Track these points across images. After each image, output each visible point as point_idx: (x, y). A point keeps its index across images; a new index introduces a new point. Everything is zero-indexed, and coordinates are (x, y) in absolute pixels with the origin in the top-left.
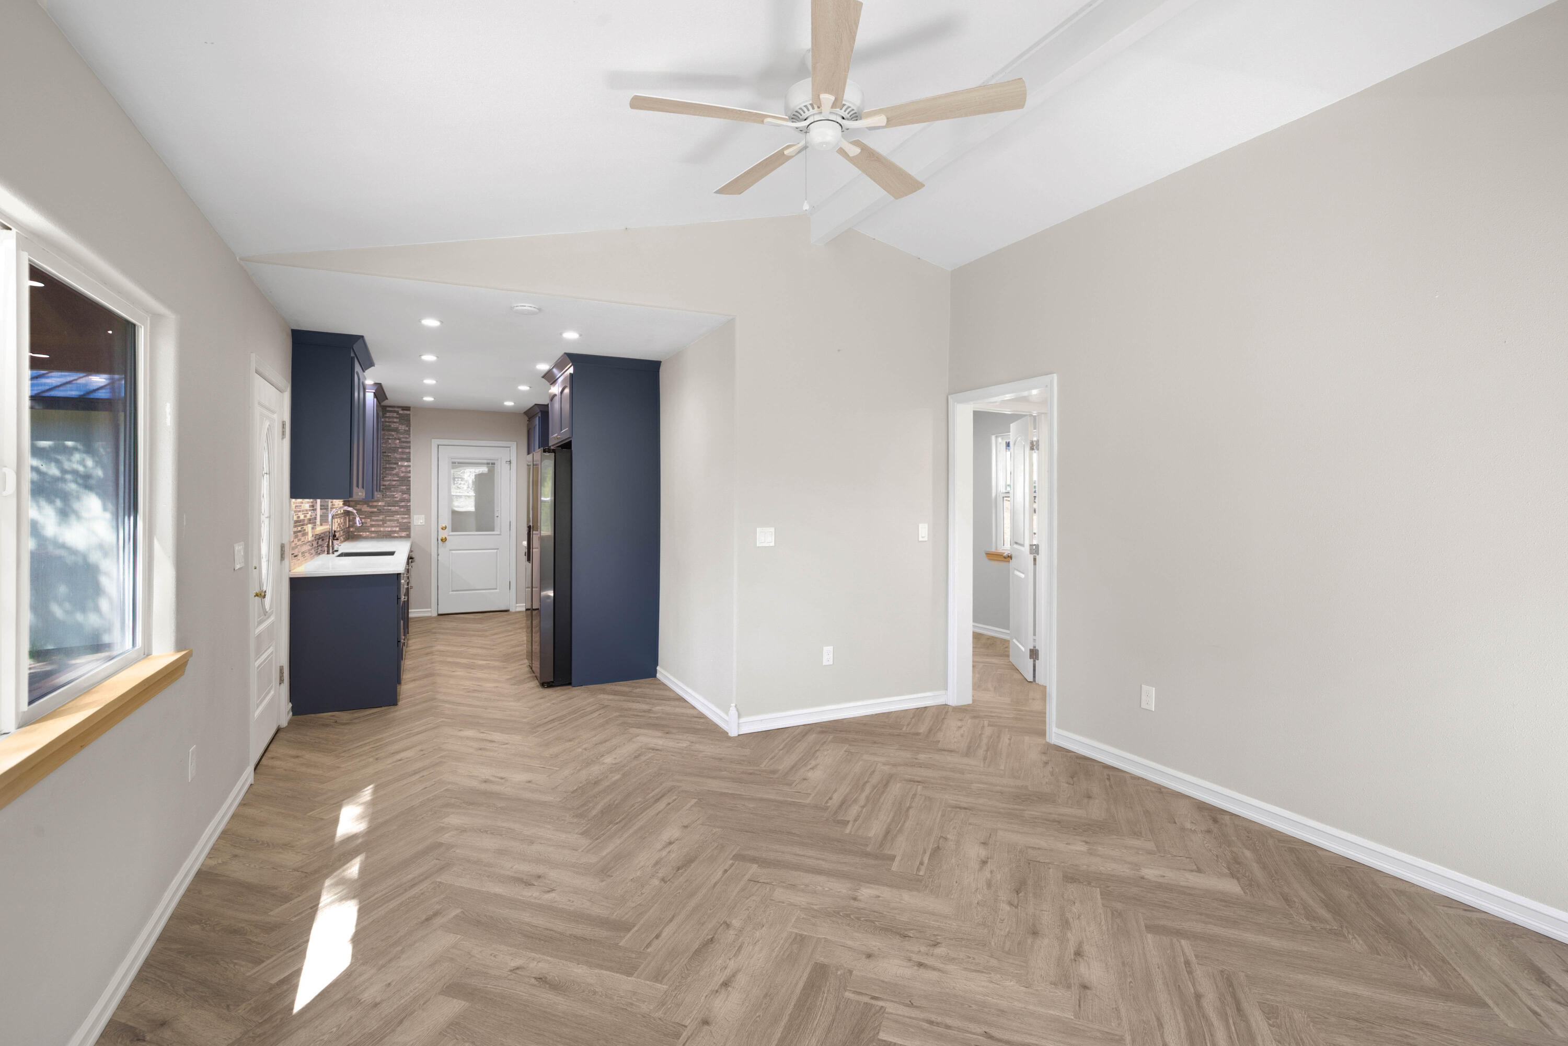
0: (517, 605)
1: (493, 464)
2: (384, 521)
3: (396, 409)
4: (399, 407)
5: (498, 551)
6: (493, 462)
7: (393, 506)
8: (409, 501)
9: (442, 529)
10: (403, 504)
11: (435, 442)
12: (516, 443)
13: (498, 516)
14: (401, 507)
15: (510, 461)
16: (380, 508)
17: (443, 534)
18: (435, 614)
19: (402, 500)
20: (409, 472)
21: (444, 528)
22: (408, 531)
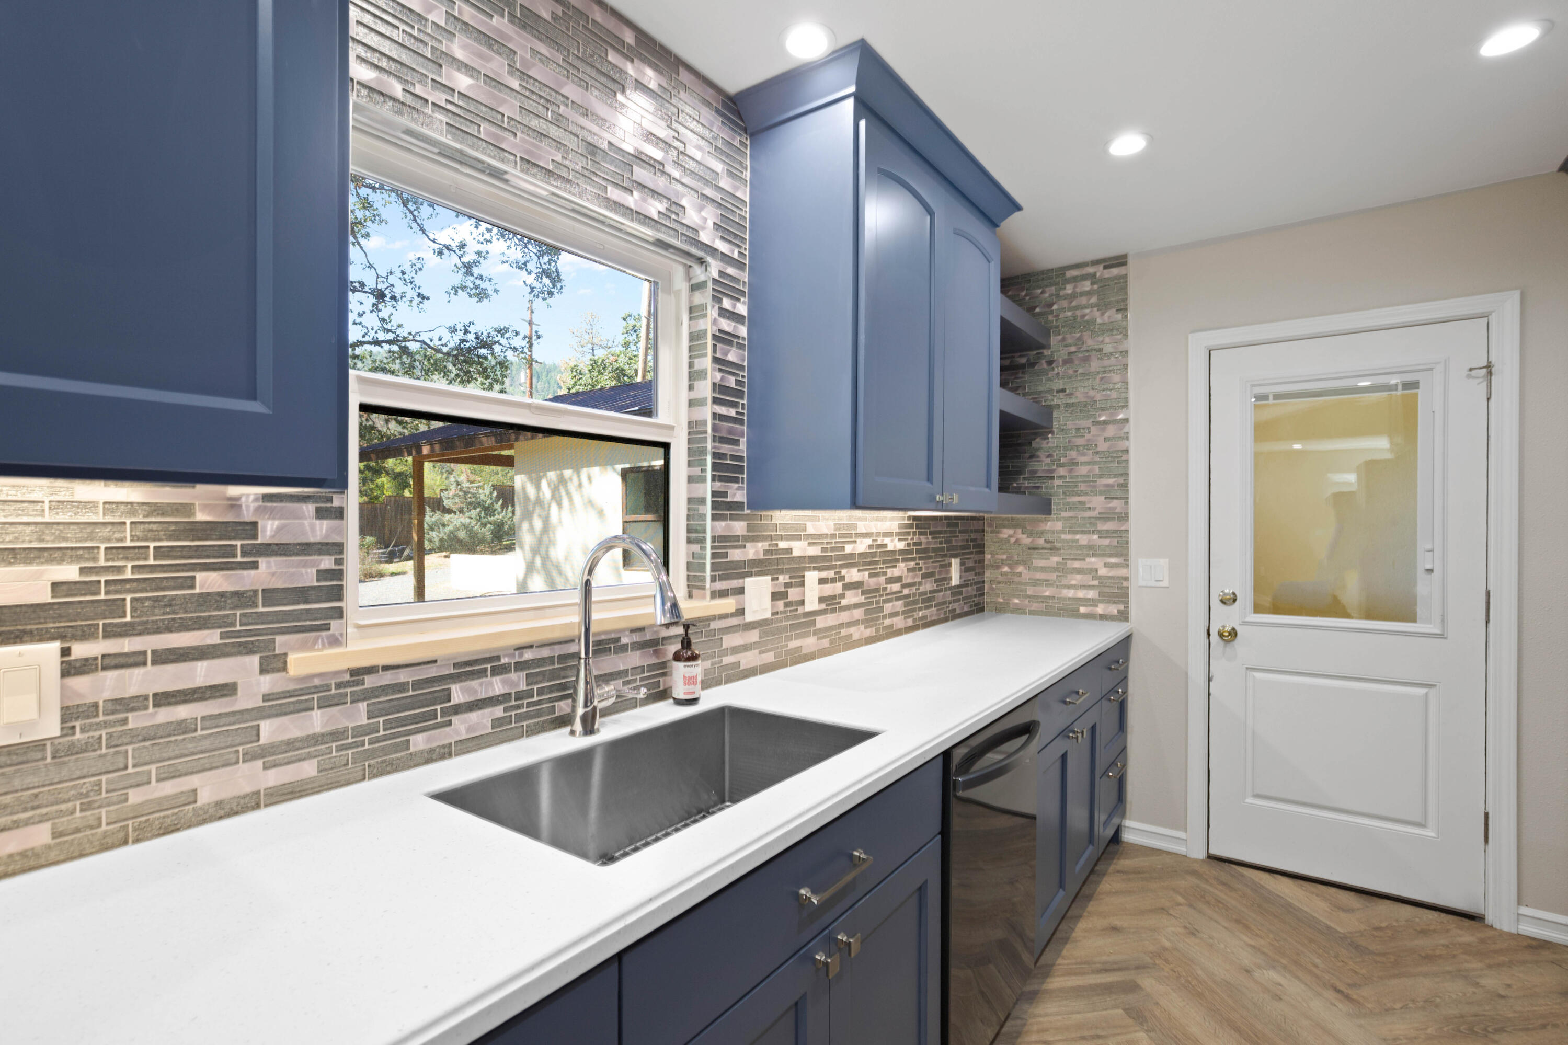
0: (1524, 910)
1: (1414, 385)
2: (1061, 570)
3: (1090, 270)
4: (1095, 263)
5: (1433, 692)
6: (1409, 378)
7: (1083, 532)
8: (1123, 517)
9: (1222, 601)
10: (1110, 526)
11: (1198, 343)
12: (1516, 295)
13: (1430, 571)
14: (1103, 535)
15: (1489, 367)
16: (1050, 537)
17: (1224, 618)
18: (1199, 853)
19: (1106, 517)
20: (1126, 437)
21: (1230, 600)
22: (1123, 602)
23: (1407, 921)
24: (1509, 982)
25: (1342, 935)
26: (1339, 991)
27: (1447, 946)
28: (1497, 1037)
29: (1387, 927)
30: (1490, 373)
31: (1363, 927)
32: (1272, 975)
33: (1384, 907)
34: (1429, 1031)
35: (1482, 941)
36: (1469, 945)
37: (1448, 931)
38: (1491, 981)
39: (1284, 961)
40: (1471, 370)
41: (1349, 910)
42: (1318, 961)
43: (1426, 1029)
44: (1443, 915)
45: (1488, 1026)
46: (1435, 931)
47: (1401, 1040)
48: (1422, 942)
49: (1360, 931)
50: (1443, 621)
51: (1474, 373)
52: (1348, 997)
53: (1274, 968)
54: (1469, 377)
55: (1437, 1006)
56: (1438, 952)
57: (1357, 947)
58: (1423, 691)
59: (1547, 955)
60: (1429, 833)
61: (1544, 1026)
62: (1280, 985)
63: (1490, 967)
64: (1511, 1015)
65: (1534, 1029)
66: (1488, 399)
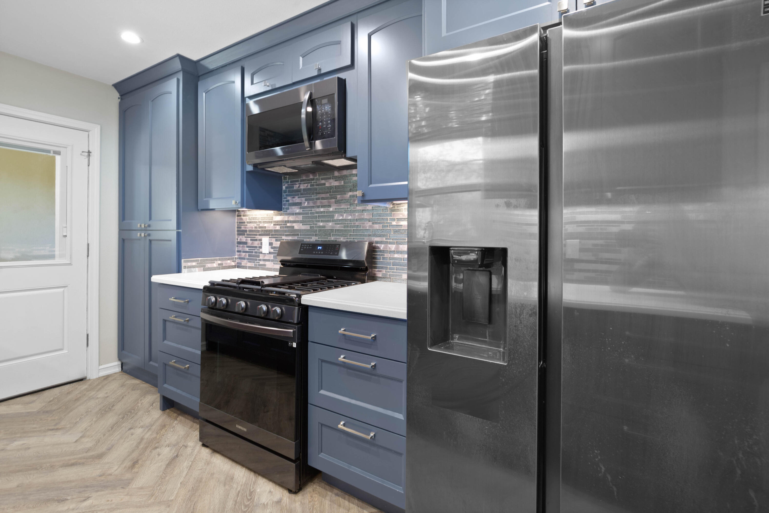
23: (59, 393)
24: (106, 392)
25: (37, 412)
26: (53, 430)
27: (80, 393)
28: (114, 408)
29: (53, 399)
30: (89, 155)
31: (43, 404)
32: (17, 443)
33: (47, 393)
34: (94, 420)
35: (90, 385)
36: (87, 388)
37: (77, 388)
38: (101, 395)
39: (18, 435)
40: (83, 152)
41: (33, 402)
42: (34, 426)
43: (92, 420)
44: (71, 384)
45: (109, 407)
46: (72, 391)
47: (87, 428)
48: (70, 397)
49: (44, 406)
50: (71, 257)
51: (84, 153)
52: (57, 429)
53: (15, 441)
54: (81, 154)
55: (91, 411)
56: (78, 396)
57: (47, 412)
58: (62, 290)
59: (110, 379)
60: (65, 351)
61: (123, 397)
62: (25, 444)
63: (98, 391)
64: (113, 400)
65: (121, 400)
66: (88, 165)
